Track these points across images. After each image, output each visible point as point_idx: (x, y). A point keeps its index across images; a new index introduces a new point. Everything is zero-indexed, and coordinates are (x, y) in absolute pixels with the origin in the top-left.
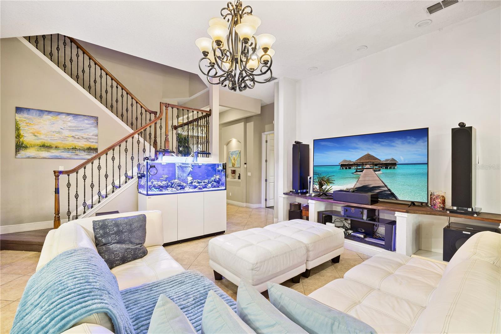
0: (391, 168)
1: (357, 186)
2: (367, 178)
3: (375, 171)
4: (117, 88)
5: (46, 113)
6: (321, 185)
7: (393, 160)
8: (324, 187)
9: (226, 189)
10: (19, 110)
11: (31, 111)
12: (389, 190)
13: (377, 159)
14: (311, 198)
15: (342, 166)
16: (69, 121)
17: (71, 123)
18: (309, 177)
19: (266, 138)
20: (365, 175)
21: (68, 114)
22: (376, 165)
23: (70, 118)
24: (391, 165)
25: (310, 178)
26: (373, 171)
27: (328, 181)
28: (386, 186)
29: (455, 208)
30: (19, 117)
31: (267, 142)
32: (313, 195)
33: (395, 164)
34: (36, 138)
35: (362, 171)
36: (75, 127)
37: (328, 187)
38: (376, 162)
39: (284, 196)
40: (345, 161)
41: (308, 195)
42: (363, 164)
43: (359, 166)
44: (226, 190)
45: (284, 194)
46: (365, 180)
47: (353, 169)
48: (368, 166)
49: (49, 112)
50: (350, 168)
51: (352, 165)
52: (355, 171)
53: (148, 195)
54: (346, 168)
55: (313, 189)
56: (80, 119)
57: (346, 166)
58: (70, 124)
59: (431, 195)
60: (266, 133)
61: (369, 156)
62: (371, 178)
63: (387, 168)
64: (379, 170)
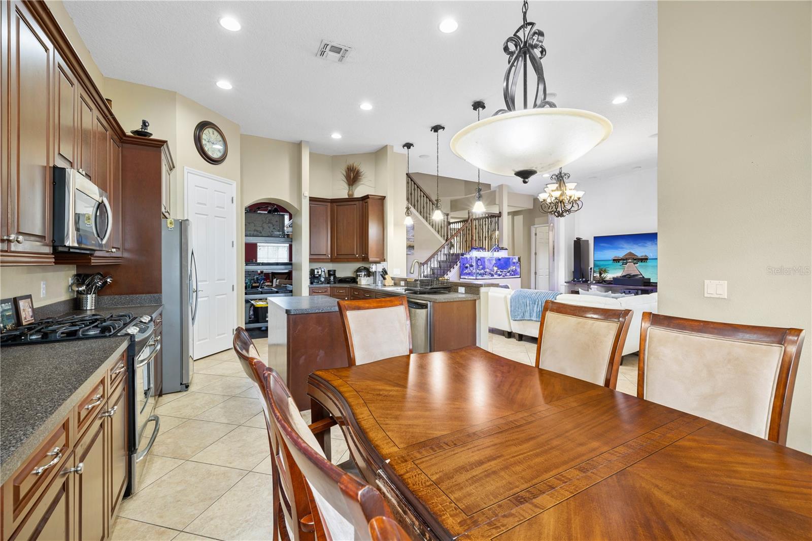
0: (644, 262)
1: (623, 275)
2: (630, 269)
3: (634, 264)
6: (601, 274)
7: (646, 256)
8: (602, 275)
9: (520, 277)
12: (643, 277)
13: (635, 255)
14: (592, 283)
15: (614, 260)
18: (589, 268)
19: (535, 231)
20: (628, 267)
22: (635, 260)
24: (644, 259)
25: (591, 268)
27: (605, 271)
31: (536, 234)
32: (594, 282)
33: (647, 259)
35: (626, 264)
37: (605, 276)
38: (635, 257)
39: (565, 284)
40: (616, 257)
41: (589, 282)
42: (627, 259)
43: (624, 260)
44: (520, 279)
45: (565, 282)
46: (628, 271)
48: (630, 261)
50: (619, 262)
51: (620, 260)
52: (621, 264)
53: (476, 279)
54: (616, 262)
55: (594, 276)
57: (616, 260)
60: (535, 226)
61: (631, 254)
62: (632, 269)
63: (642, 262)
64: (637, 263)
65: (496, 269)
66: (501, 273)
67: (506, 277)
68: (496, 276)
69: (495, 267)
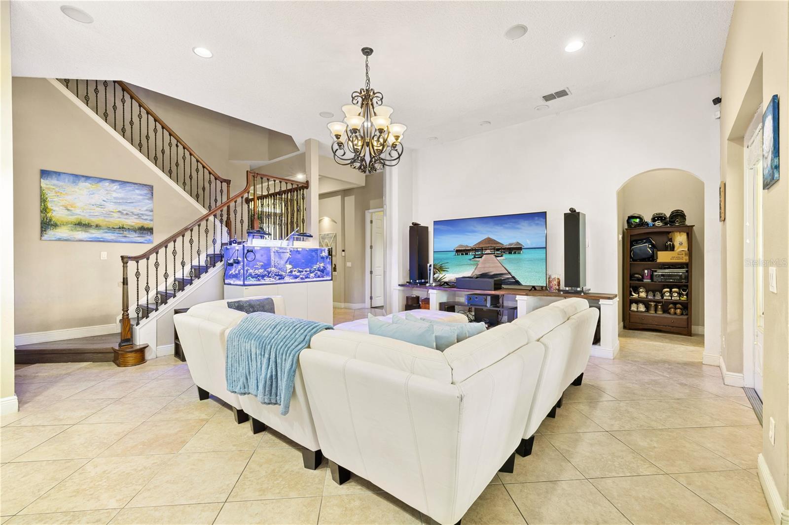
0: (515, 253)
1: (475, 274)
2: (487, 265)
3: (497, 257)
4: (177, 146)
5: (83, 179)
7: (518, 243)
9: (331, 280)
10: (44, 173)
11: (62, 176)
12: (513, 277)
13: (498, 243)
15: (458, 251)
16: (114, 191)
17: (117, 193)
18: (429, 266)
19: (372, 217)
20: (485, 262)
21: (113, 181)
22: (498, 250)
23: (115, 186)
24: (515, 249)
25: (431, 266)
26: (494, 257)
27: (441, 269)
28: (509, 273)
29: (567, 289)
30: (45, 183)
31: (371, 222)
32: (434, 285)
33: (520, 249)
34: (69, 212)
35: (481, 257)
36: (122, 198)
37: (441, 276)
38: (497, 246)
39: (399, 288)
40: (461, 246)
41: (428, 285)
42: (482, 249)
43: (478, 251)
44: (332, 281)
45: (399, 285)
46: (484, 267)
47: (471, 255)
48: (488, 251)
49: (87, 178)
50: (467, 254)
51: (469, 250)
52: (473, 257)
54: (463, 254)
56: (129, 188)
57: (462, 251)
58: (115, 195)
59: (549, 278)
60: (370, 211)
61: (489, 240)
62: (492, 264)
63: (510, 253)
64: (502, 256)
65: (289, 267)
66: (298, 274)
67: (307, 280)
68: (287, 279)
69: (290, 264)
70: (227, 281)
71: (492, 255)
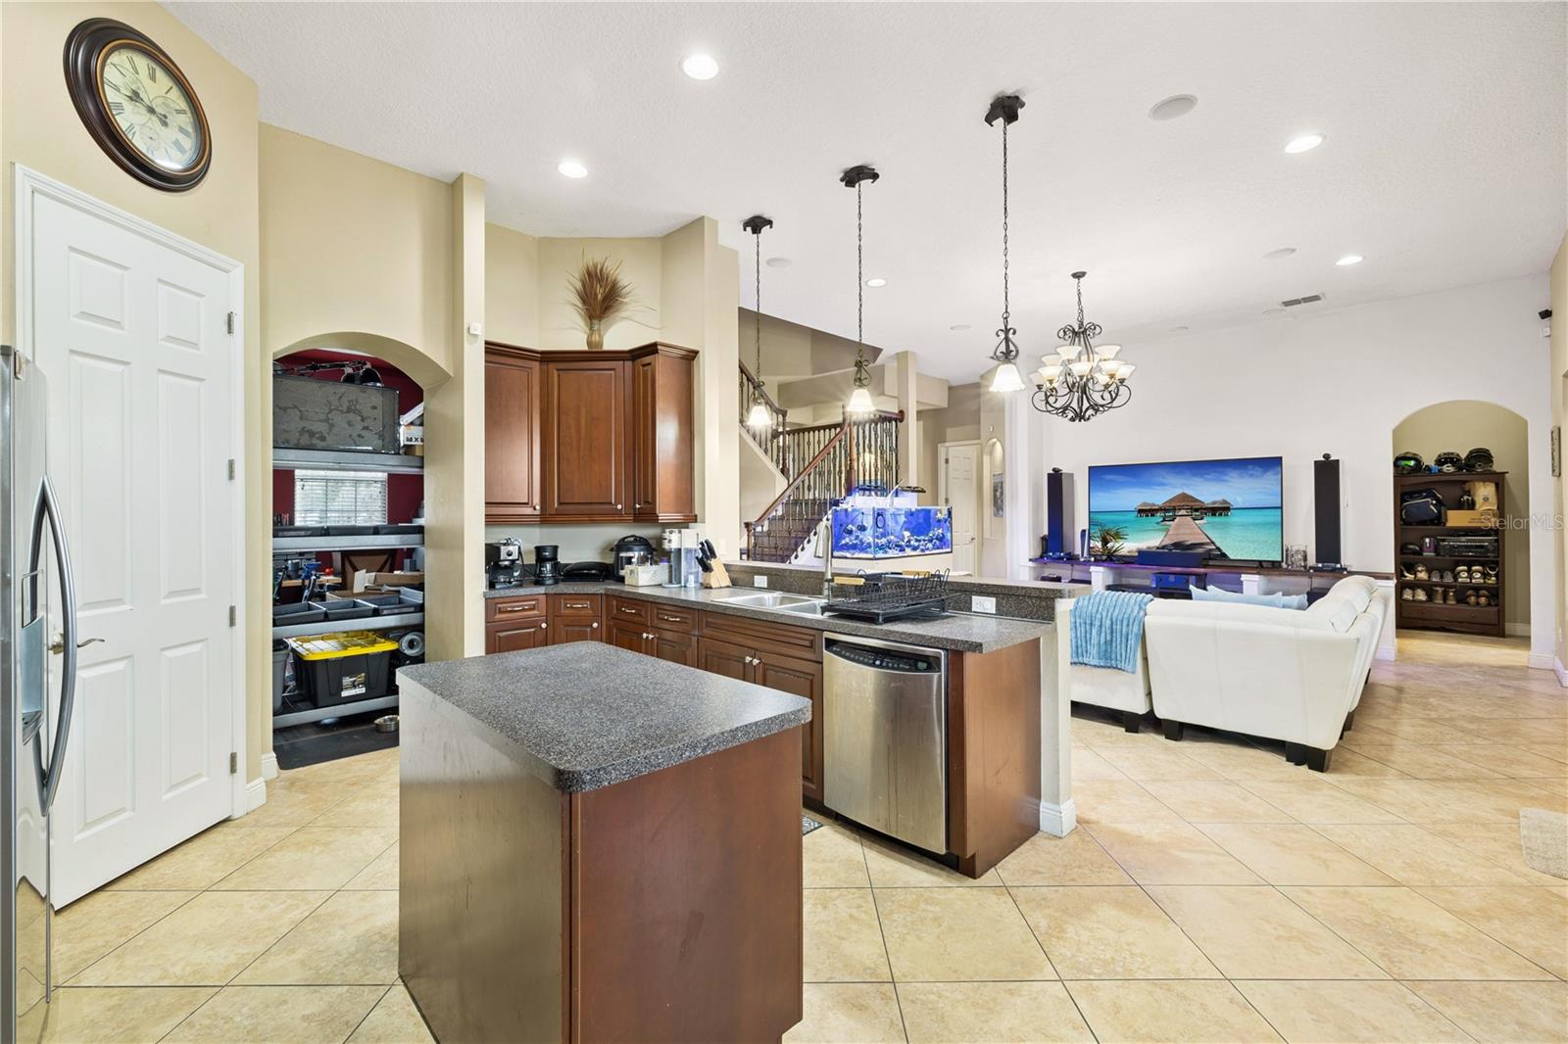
0: (1220, 515)
1: (1164, 543)
2: (1182, 531)
3: (1195, 519)
6: (1105, 542)
7: (1225, 502)
8: (1108, 546)
9: (951, 552)
12: (1218, 549)
13: (1196, 500)
14: (1088, 562)
15: (1141, 511)
19: (947, 454)
20: (1178, 526)
22: (1197, 510)
24: (1221, 510)
25: (1084, 531)
26: (1191, 520)
27: (1116, 536)
28: (1213, 543)
29: (1319, 566)
32: (1092, 559)
33: (1227, 509)
35: (1173, 520)
37: (1116, 546)
38: (1196, 505)
40: (1145, 504)
41: (1082, 560)
42: (1174, 509)
43: (1169, 511)
44: (951, 555)
46: (1177, 534)
47: (1159, 517)
48: (1183, 512)
50: (1153, 515)
51: (1157, 510)
52: (1162, 519)
53: (876, 559)
54: (1147, 516)
57: (1146, 512)
59: (1287, 551)
61: (1184, 497)
62: (1188, 530)
63: (1214, 515)
64: (1202, 519)
65: (907, 534)
66: (916, 544)
67: (927, 552)
69: (906, 530)
70: (836, 554)
71: (1189, 518)
